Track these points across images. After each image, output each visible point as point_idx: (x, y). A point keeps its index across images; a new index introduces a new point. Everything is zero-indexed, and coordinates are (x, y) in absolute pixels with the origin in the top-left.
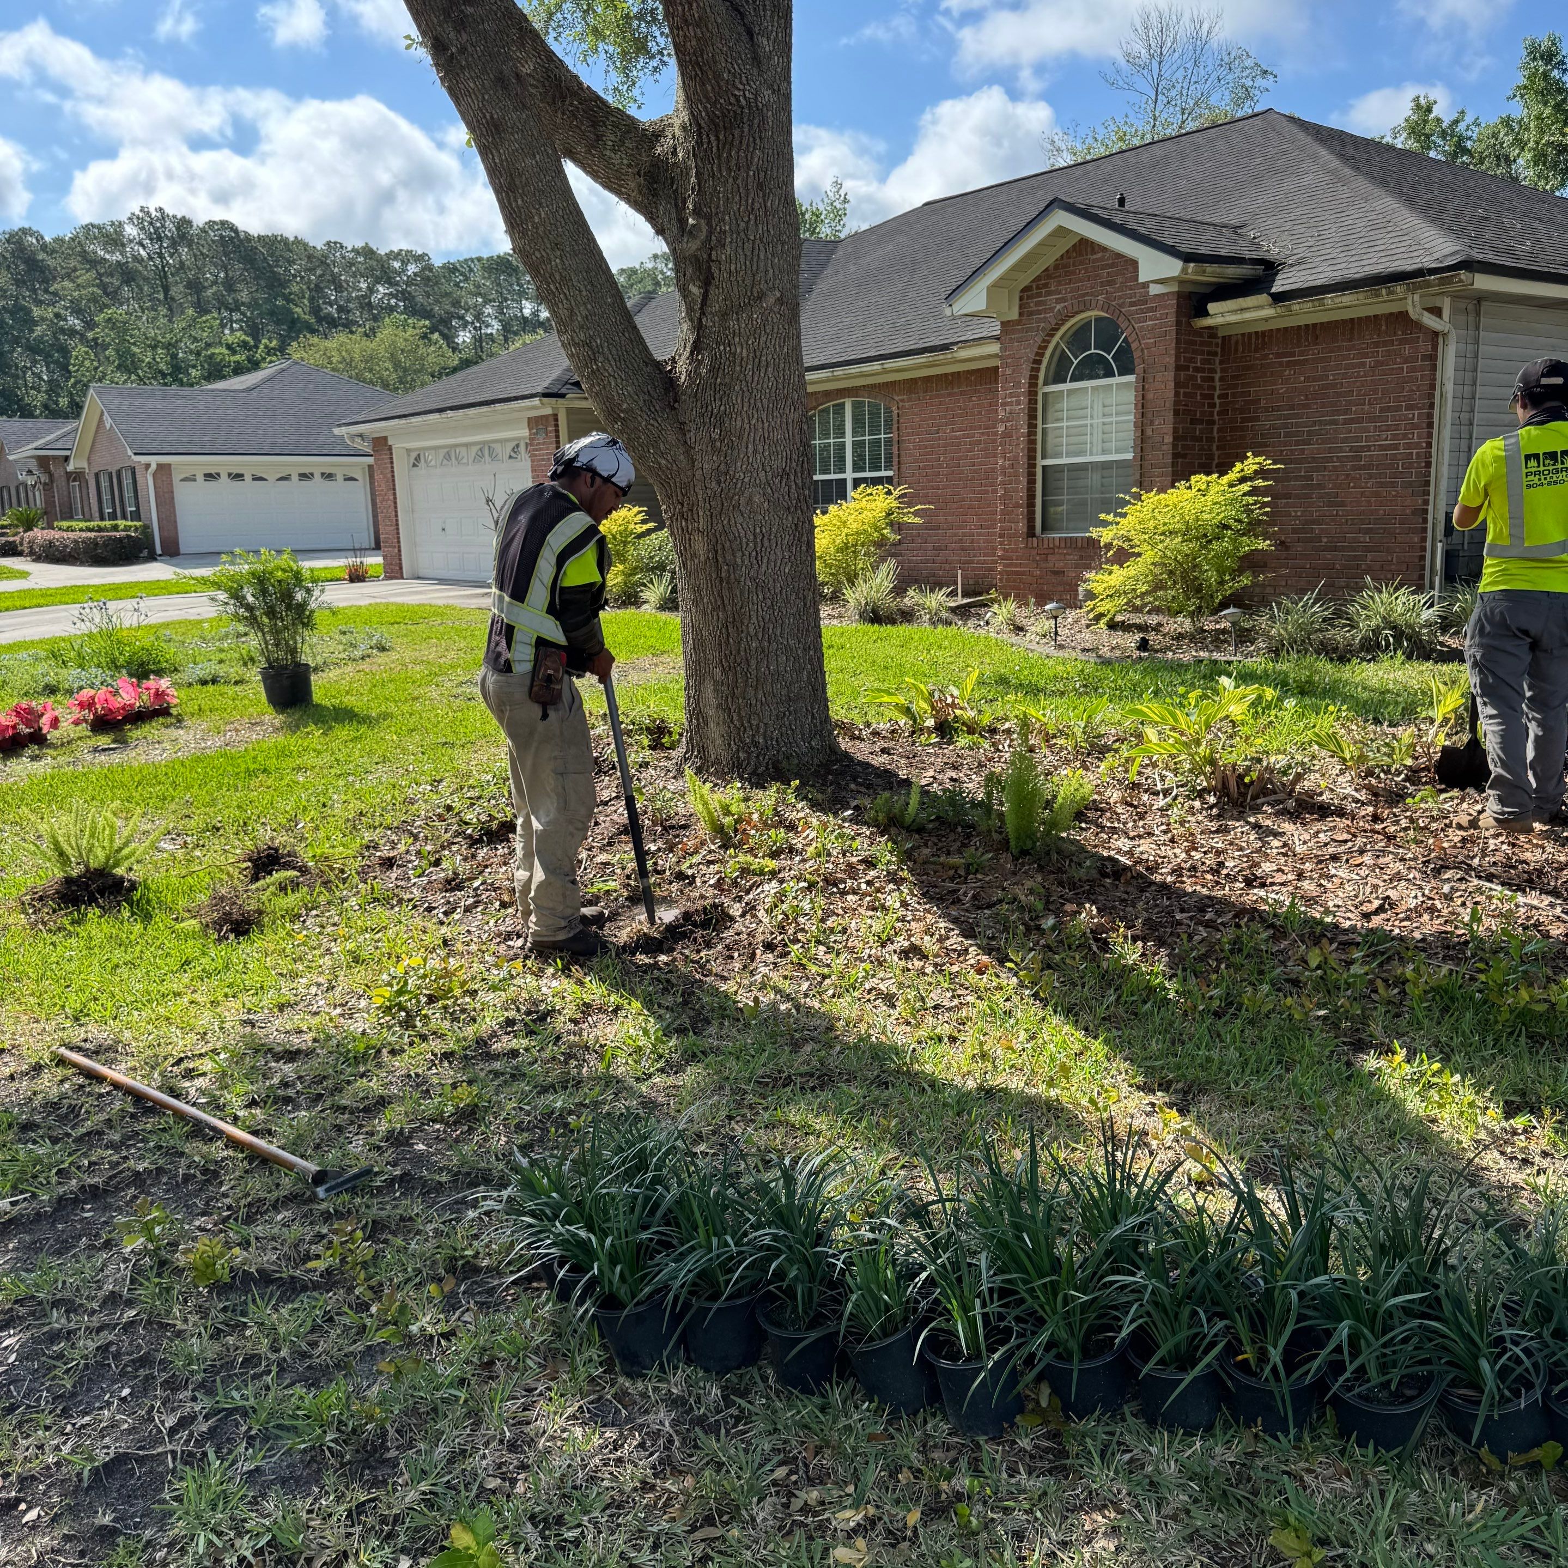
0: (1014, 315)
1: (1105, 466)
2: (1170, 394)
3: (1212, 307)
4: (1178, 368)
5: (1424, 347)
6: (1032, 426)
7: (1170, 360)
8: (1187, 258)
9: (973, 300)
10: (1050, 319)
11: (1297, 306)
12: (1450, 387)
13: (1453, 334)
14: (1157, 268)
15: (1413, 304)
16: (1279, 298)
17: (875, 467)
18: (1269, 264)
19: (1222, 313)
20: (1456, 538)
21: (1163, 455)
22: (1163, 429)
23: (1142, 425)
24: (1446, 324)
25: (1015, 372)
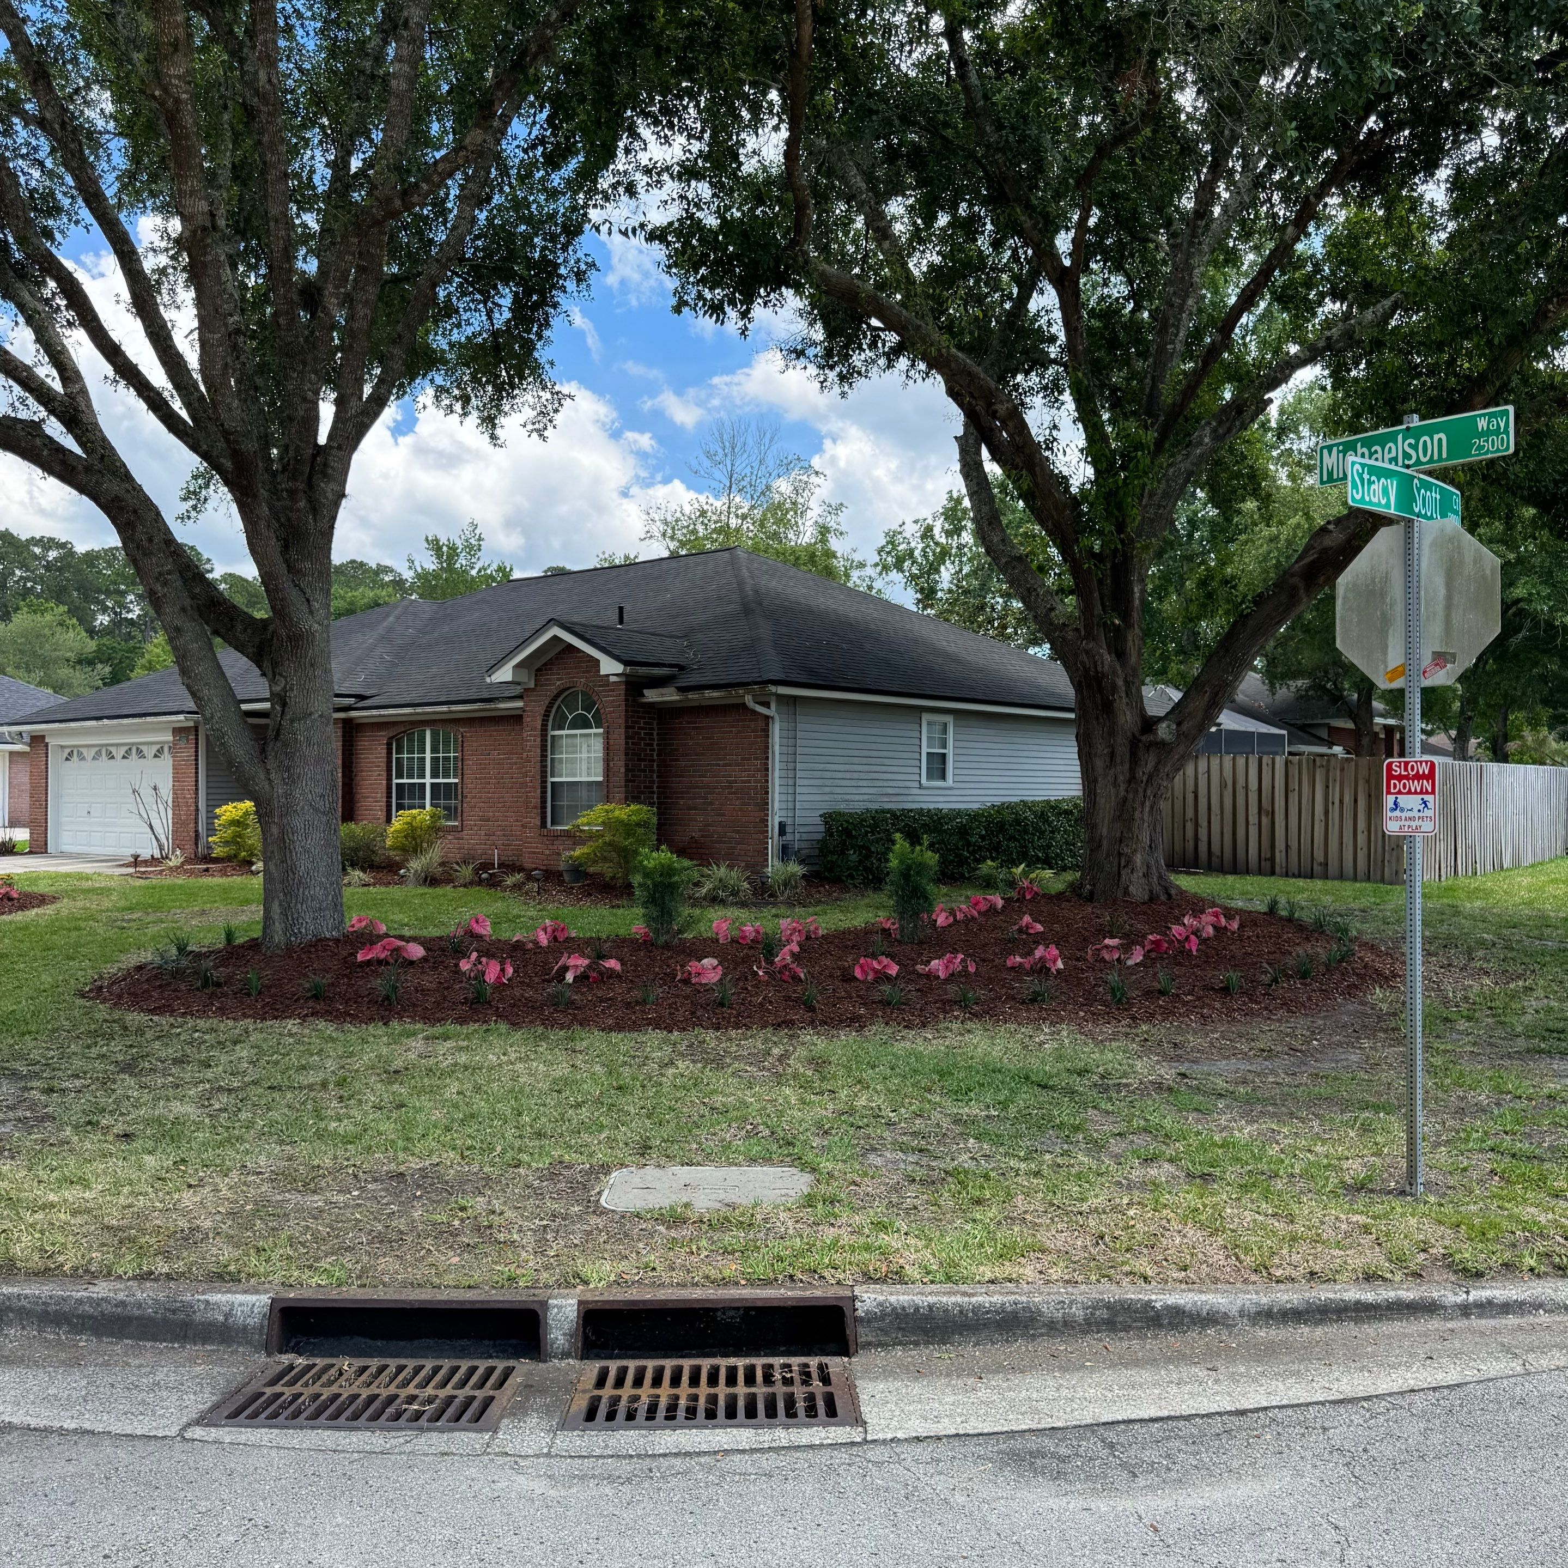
0: (532, 685)
1: (590, 784)
2: (623, 742)
3: (646, 692)
4: (627, 727)
5: (761, 724)
6: (544, 756)
7: (622, 721)
8: (626, 663)
9: (505, 674)
10: (553, 690)
11: (691, 696)
12: (777, 748)
13: (777, 718)
14: (610, 667)
15: (749, 700)
16: (681, 690)
17: (446, 776)
18: (681, 668)
19: (652, 696)
20: (789, 837)
21: (619, 779)
22: (619, 764)
23: (607, 760)
24: (772, 712)
25: (533, 721)
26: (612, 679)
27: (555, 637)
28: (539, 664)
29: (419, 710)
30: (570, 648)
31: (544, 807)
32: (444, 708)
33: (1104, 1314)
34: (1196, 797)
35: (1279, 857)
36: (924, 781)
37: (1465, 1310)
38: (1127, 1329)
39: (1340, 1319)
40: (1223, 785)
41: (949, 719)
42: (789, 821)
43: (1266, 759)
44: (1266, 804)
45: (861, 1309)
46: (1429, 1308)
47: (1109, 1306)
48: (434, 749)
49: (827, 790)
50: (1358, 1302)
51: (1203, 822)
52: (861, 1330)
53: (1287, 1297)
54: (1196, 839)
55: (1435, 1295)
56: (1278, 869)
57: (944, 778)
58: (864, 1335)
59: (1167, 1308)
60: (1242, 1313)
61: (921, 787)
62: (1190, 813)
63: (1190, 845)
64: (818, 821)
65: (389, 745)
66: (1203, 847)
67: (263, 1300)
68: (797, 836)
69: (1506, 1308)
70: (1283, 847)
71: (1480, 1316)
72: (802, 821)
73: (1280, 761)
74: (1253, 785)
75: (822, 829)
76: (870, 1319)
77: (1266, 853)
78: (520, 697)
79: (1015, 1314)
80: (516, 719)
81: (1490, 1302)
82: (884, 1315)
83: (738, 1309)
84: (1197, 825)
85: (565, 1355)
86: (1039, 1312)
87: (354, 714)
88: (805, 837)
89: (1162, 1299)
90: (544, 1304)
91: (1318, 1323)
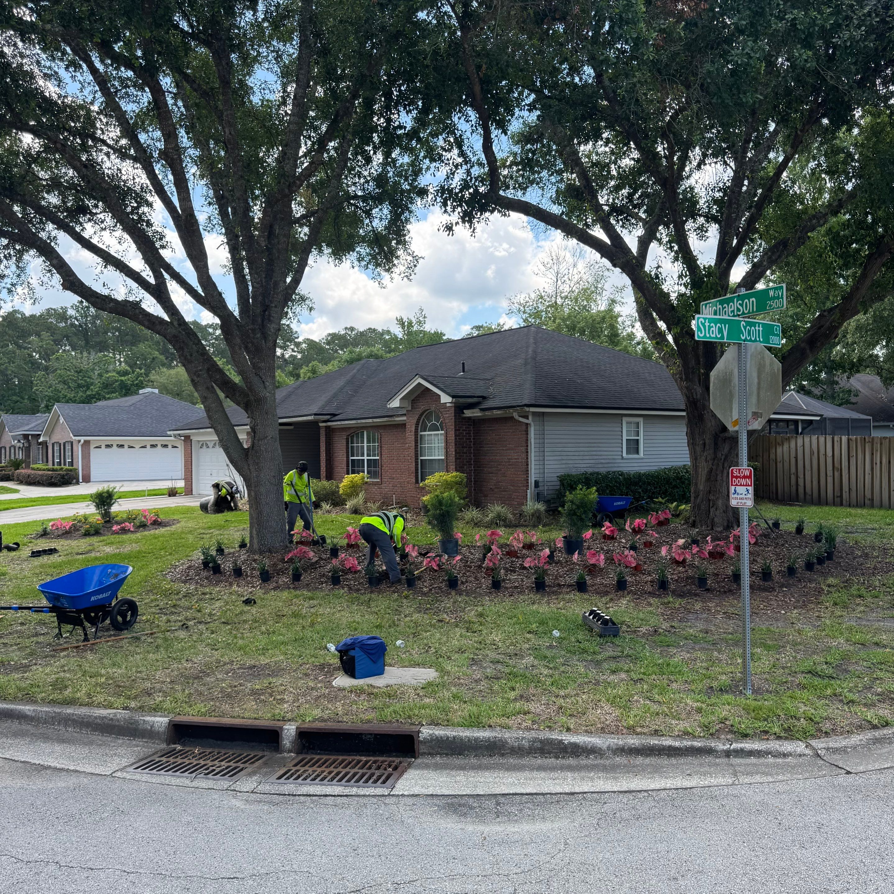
0: (410, 408)
1: (439, 460)
2: (453, 437)
3: (466, 411)
4: (456, 430)
5: (524, 428)
6: (417, 446)
7: (453, 427)
8: (453, 397)
9: (395, 403)
10: (420, 411)
11: (488, 413)
12: (533, 441)
13: (532, 424)
14: (445, 399)
15: (516, 415)
16: (482, 410)
17: (374, 455)
18: (484, 398)
19: (468, 413)
20: (541, 488)
21: (452, 458)
22: (452, 450)
23: (446, 448)
24: (530, 421)
25: (411, 427)
26: (448, 405)
27: (419, 384)
28: (413, 398)
29: (359, 421)
30: (427, 389)
31: (417, 472)
32: (370, 421)
33: (538, 745)
34: (797, 461)
35: (845, 496)
36: (624, 455)
37: (728, 754)
38: (549, 753)
39: (660, 754)
40: (812, 453)
41: (641, 420)
42: (541, 480)
43: (836, 438)
44: (837, 465)
45: (422, 737)
46: (709, 751)
47: (541, 741)
48: (368, 442)
49: (564, 462)
50: (670, 746)
51: (801, 475)
52: (422, 747)
53: (633, 741)
54: (797, 485)
55: (713, 745)
56: (844, 502)
57: (637, 452)
58: (422, 749)
59: (570, 743)
60: (609, 748)
61: (623, 458)
62: (793, 470)
63: (794, 489)
64: (556, 479)
65: (347, 439)
66: (801, 490)
67: (166, 720)
68: (546, 488)
69: (751, 753)
70: (847, 490)
71: (735, 757)
72: (549, 479)
73: (844, 438)
74: (829, 453)
75: (559, 483)
76: (425, 742)
77: (837, 493)
78: (405, 415)
79: (495, 743)
80: (403, 426)
81: (742, 750)
82: (432, 740)
83: (371, 734)
84: (797, 477)
85: (290, 751)
86: (507, 742)
87: (329, 424)
88: (551, 488)
89: (568, 738)
90: (281, 728)
91: (647, 755)
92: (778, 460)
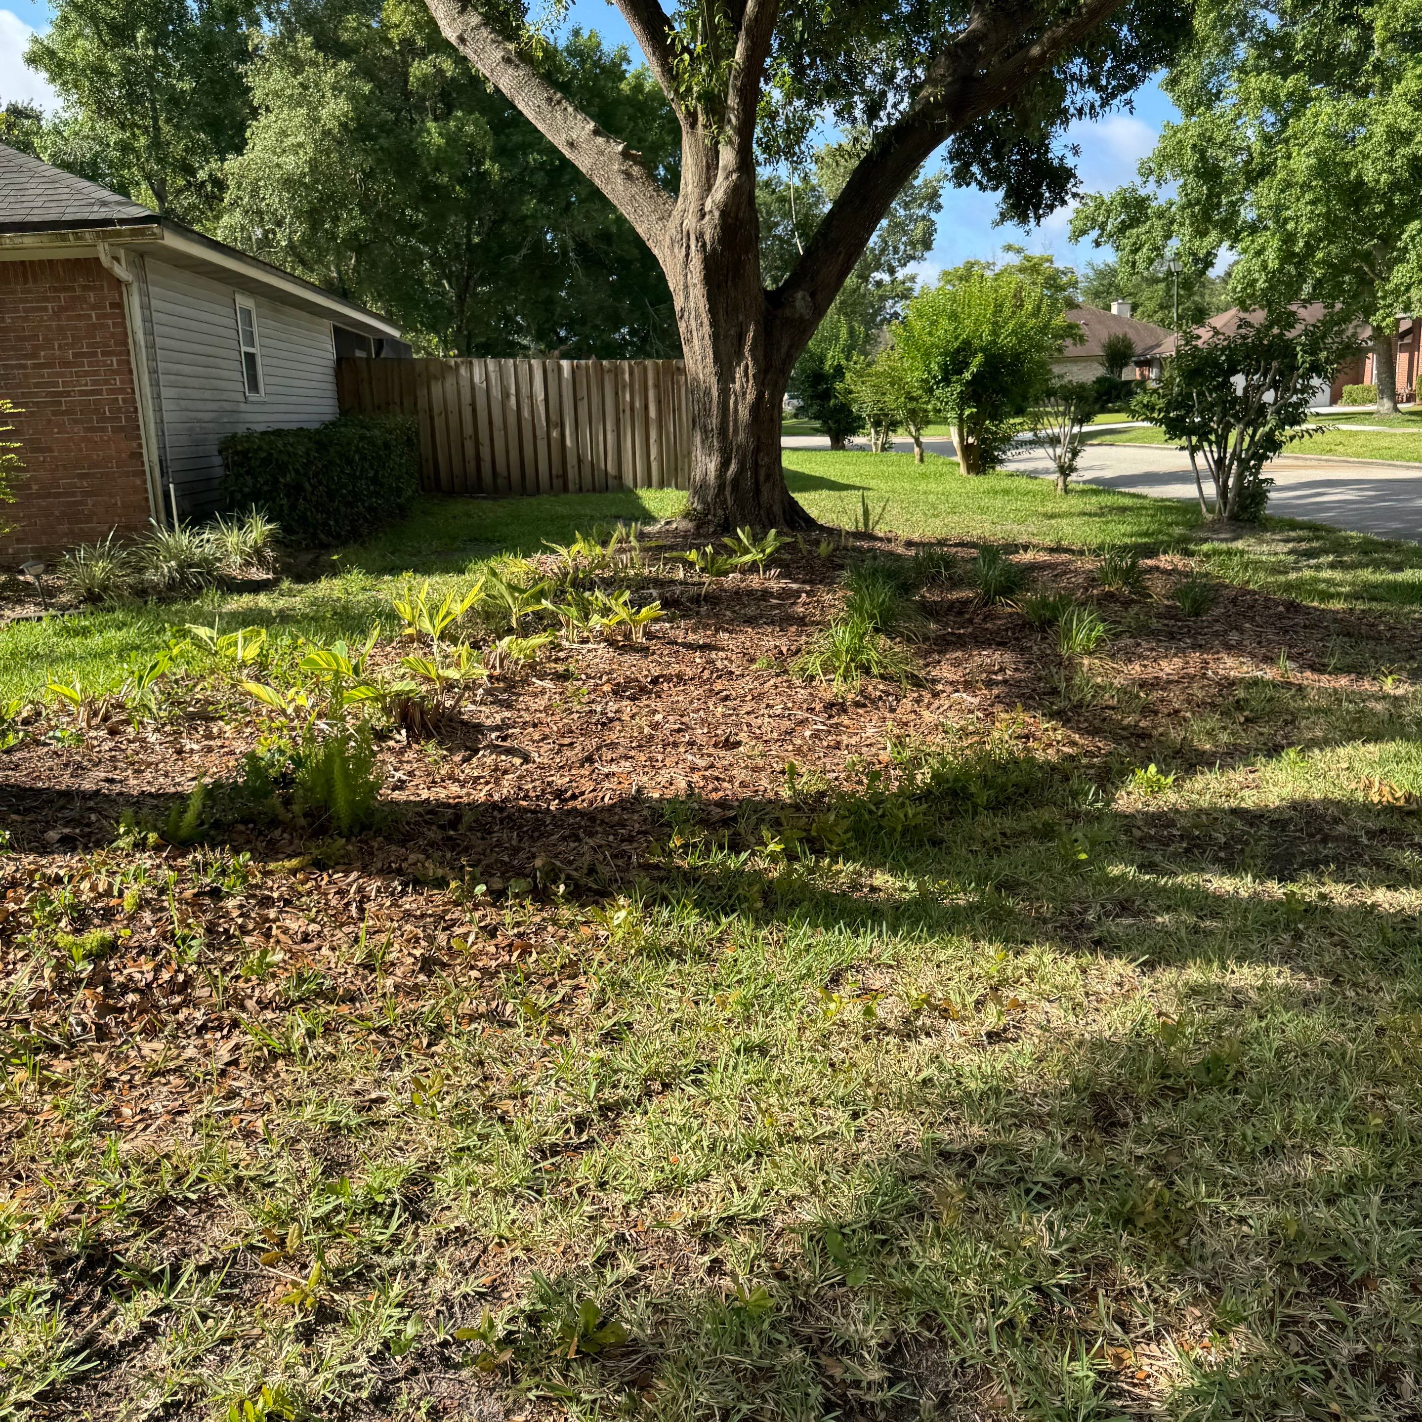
5: (112, 294)
12: (141, 336)
13: (134, 285)
15: (104, 252)
20: (165, 479)
24: (128, 274)
34: (474, 411)
35: (572, 473)
36: (247, 392)
41: (252, 304)
43: (552, 365)
51: (485, 439)
54: (478, 458)
56: (571, 485)
57: (258, 388)
61: (248, 401)
63: (471, 466)
66: (486, 467)
68: (171, 478)
72: (171, 454)
84: (477, 444)
88: (177, 478)
92: (436, 411)
